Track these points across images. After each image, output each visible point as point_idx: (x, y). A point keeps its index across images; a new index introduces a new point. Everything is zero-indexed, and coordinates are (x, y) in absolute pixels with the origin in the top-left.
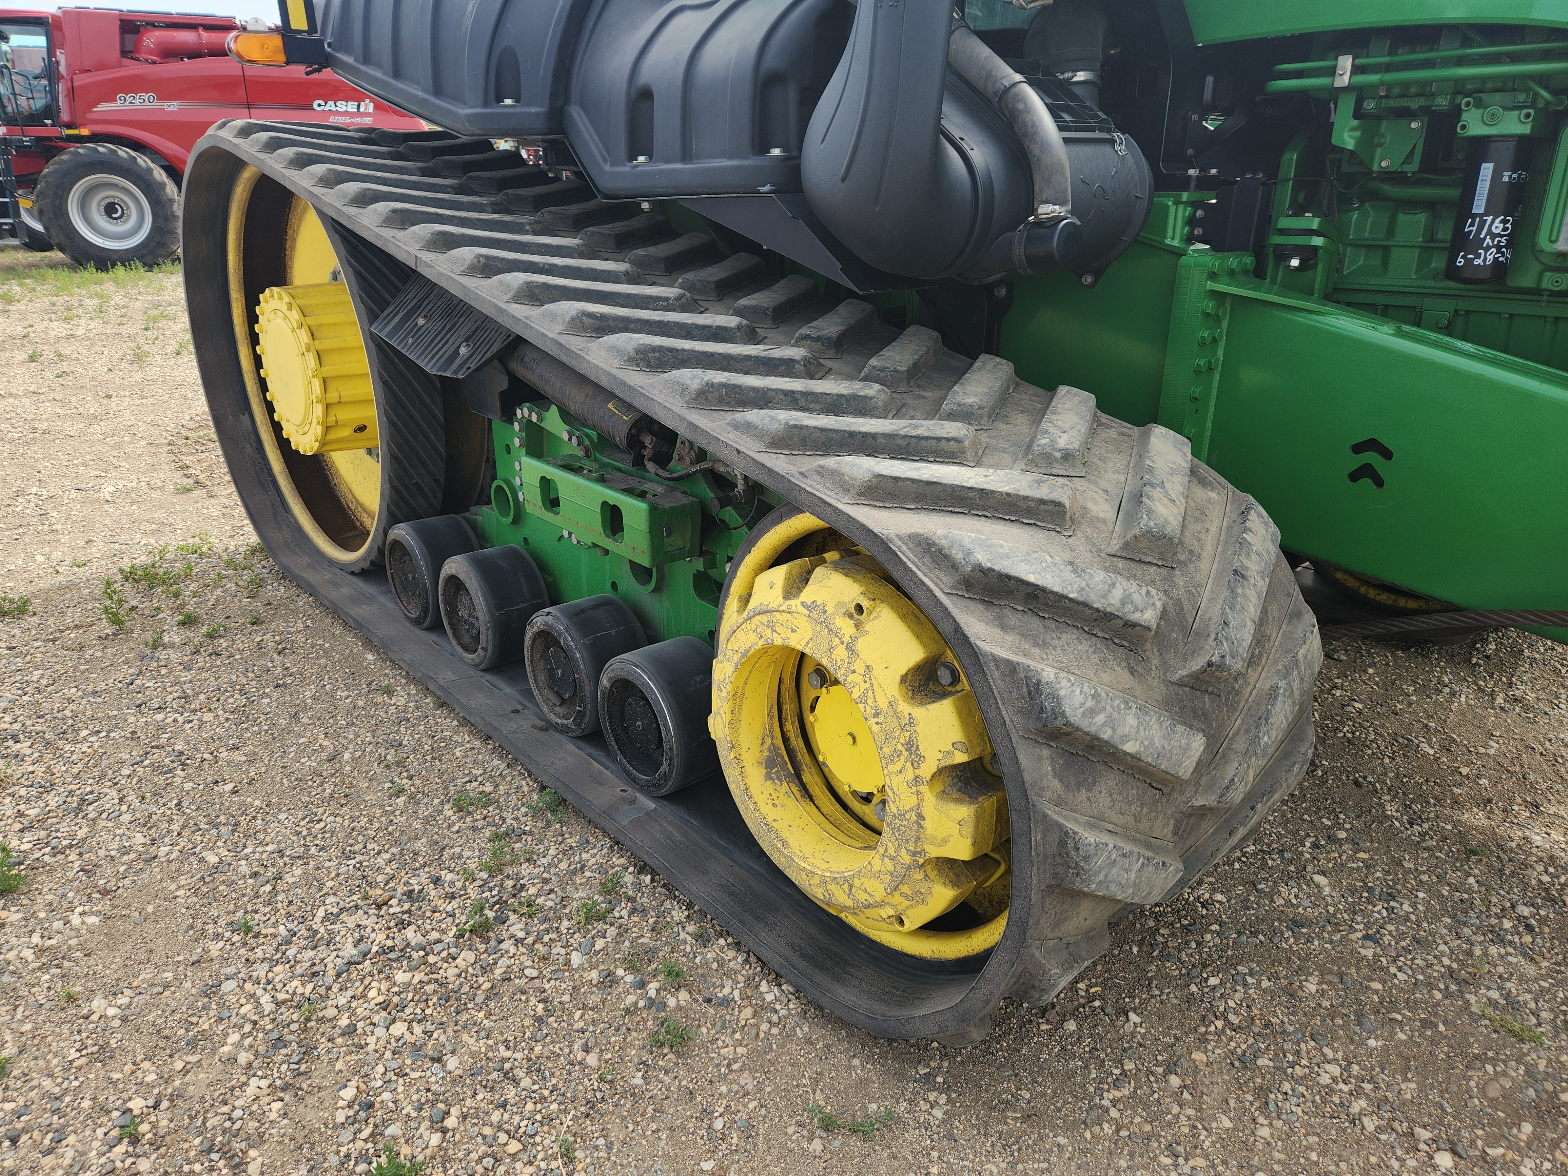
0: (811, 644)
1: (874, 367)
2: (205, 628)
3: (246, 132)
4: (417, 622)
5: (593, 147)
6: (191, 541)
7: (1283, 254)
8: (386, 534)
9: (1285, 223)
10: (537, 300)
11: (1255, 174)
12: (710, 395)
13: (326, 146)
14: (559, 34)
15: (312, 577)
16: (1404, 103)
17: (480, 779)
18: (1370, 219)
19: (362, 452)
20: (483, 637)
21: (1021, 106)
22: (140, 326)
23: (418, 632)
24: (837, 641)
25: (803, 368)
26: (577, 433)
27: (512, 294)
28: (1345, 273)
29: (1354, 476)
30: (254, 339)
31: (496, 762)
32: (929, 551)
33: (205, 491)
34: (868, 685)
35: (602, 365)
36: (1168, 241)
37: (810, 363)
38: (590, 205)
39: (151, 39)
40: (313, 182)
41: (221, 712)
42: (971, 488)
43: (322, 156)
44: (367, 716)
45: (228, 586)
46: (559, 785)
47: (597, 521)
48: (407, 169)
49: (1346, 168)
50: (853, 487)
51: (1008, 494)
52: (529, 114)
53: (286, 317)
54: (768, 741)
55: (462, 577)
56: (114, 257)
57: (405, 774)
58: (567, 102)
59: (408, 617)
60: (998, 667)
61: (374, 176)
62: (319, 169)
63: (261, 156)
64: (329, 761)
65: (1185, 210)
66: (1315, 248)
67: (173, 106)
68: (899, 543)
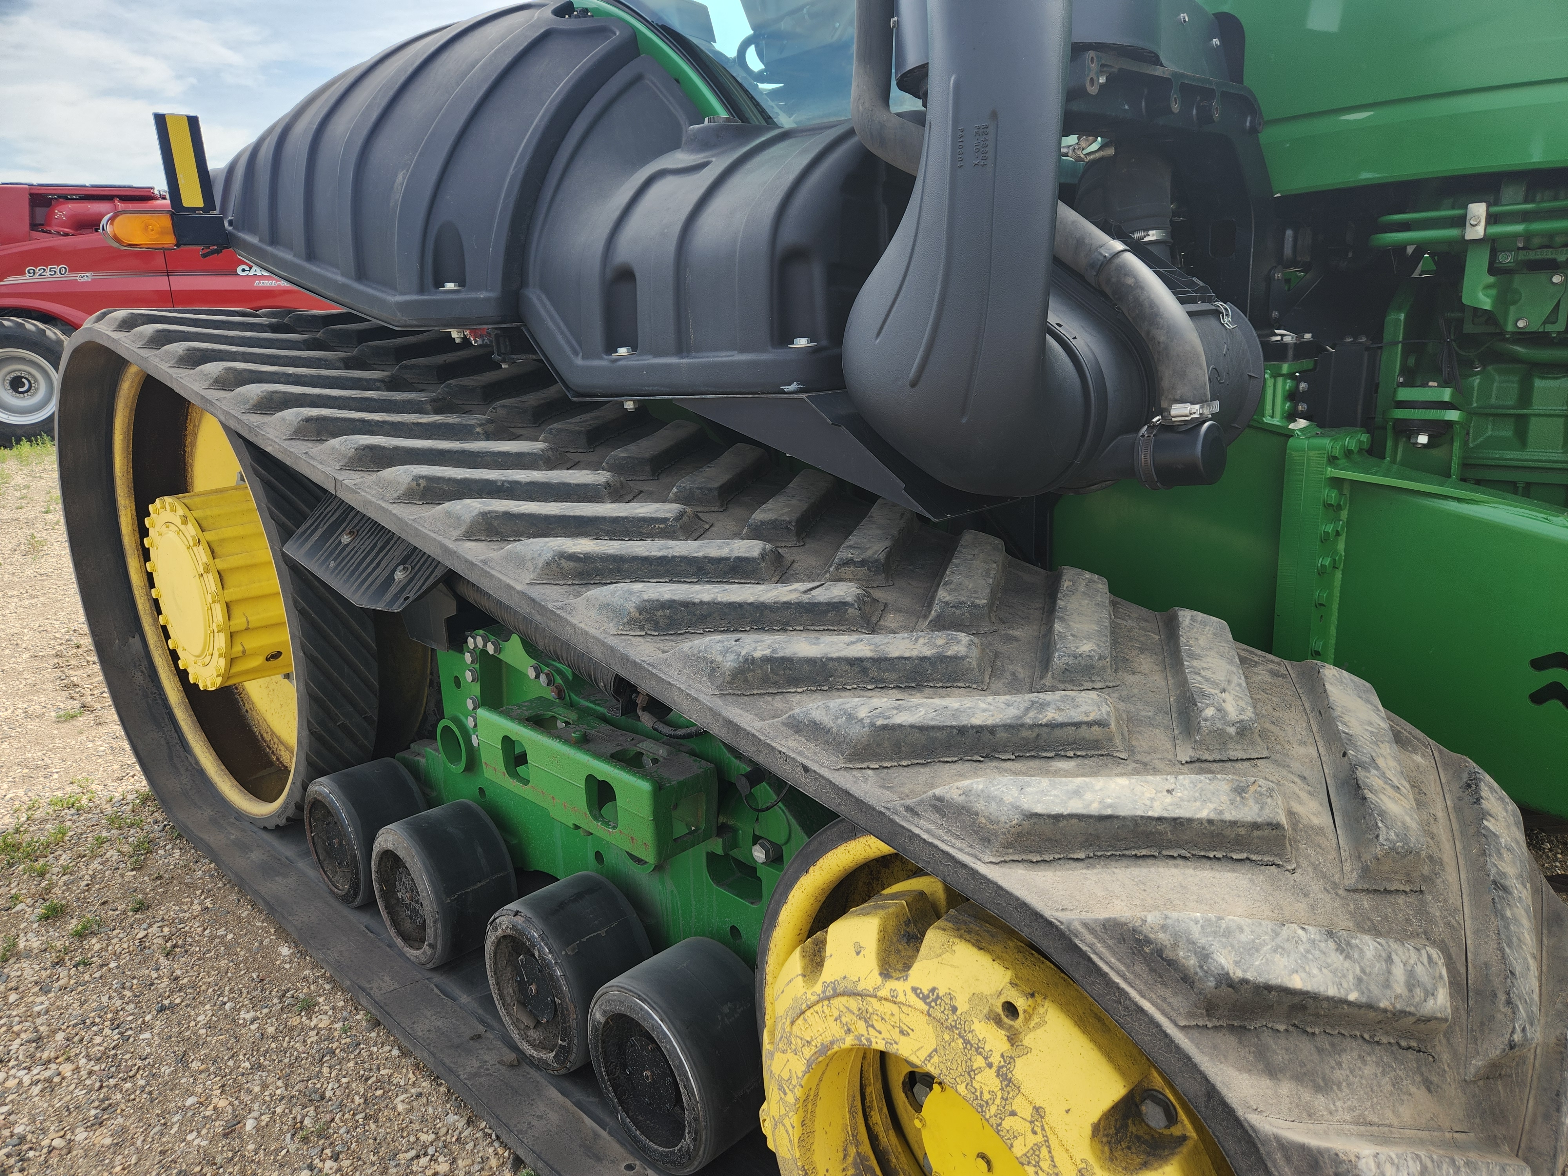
0: (936, 1059)
1: (947, 603)
2: (74, 922)
3: (127, 325)
4: (346, 899)
5: (560, 338)
6: (68, 789)
7: (1407, 430)
8: (305, 788)
9: (1404, 394)
10: (497, 533)
11: (1355, 338)
12: (750, 675)
13: (226, 337)
14: (511, 206)
15: (215, 838)
16: (1548, 254)
17: (431, 1151)
18: (1495, 385)
19: (279, 677)
20: (430, 931)
21: (1130, 281)
22: (39, 508)
23: (346, 912)
24: (979, 1062)
25: (857, 613)
26: (546, 669)
27: (463, 528)
28: (1471, 445)
29: (1538, 698)
30: (146, 555)
31: (452, 1118)
32: (1141, 953)
33: (92, 716)
34: (1039, 1138)
35: (592, 631)
36: (1267, 420)
37: (864, 603)
38: (551, 392)
39: (63, 212)
40: (206, 384)
41: (82, 1061)
42: (1160, 819)
43: (220, 351)
44: (278, 1051)
45: (108, 855)
46: (540, 1165)
47: (581, 799)
48: (326, 360)
49: (1469, 328)
50: (995, 834)
51: (1210, 822)
52: (477, 300)
53: (180, 532)
54: (852, 1151)
55: (401, 854)
56: (20, 432)
57: (328, 1151)
58: (523, 283)
59: (334, 893)
60: (1288, 1159)
61: (284, 374)
62: (214, 368)
63: (145, 353)
64: (226, 1135)
65: (1285, 383)
66: (1449, 424)
67: (86, 277)
68: (1090, 938)
